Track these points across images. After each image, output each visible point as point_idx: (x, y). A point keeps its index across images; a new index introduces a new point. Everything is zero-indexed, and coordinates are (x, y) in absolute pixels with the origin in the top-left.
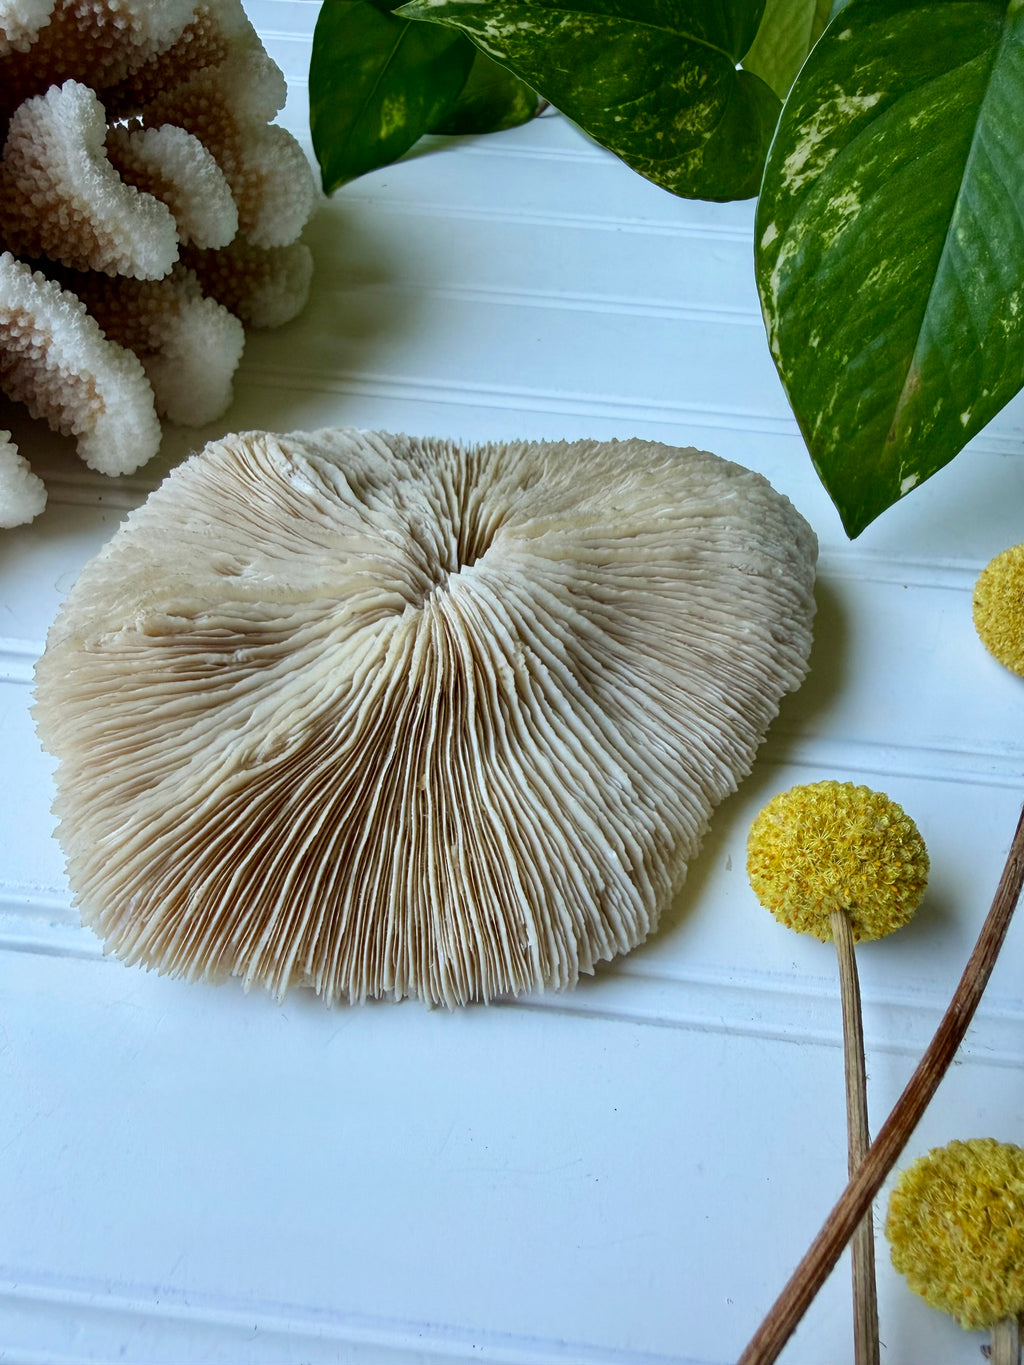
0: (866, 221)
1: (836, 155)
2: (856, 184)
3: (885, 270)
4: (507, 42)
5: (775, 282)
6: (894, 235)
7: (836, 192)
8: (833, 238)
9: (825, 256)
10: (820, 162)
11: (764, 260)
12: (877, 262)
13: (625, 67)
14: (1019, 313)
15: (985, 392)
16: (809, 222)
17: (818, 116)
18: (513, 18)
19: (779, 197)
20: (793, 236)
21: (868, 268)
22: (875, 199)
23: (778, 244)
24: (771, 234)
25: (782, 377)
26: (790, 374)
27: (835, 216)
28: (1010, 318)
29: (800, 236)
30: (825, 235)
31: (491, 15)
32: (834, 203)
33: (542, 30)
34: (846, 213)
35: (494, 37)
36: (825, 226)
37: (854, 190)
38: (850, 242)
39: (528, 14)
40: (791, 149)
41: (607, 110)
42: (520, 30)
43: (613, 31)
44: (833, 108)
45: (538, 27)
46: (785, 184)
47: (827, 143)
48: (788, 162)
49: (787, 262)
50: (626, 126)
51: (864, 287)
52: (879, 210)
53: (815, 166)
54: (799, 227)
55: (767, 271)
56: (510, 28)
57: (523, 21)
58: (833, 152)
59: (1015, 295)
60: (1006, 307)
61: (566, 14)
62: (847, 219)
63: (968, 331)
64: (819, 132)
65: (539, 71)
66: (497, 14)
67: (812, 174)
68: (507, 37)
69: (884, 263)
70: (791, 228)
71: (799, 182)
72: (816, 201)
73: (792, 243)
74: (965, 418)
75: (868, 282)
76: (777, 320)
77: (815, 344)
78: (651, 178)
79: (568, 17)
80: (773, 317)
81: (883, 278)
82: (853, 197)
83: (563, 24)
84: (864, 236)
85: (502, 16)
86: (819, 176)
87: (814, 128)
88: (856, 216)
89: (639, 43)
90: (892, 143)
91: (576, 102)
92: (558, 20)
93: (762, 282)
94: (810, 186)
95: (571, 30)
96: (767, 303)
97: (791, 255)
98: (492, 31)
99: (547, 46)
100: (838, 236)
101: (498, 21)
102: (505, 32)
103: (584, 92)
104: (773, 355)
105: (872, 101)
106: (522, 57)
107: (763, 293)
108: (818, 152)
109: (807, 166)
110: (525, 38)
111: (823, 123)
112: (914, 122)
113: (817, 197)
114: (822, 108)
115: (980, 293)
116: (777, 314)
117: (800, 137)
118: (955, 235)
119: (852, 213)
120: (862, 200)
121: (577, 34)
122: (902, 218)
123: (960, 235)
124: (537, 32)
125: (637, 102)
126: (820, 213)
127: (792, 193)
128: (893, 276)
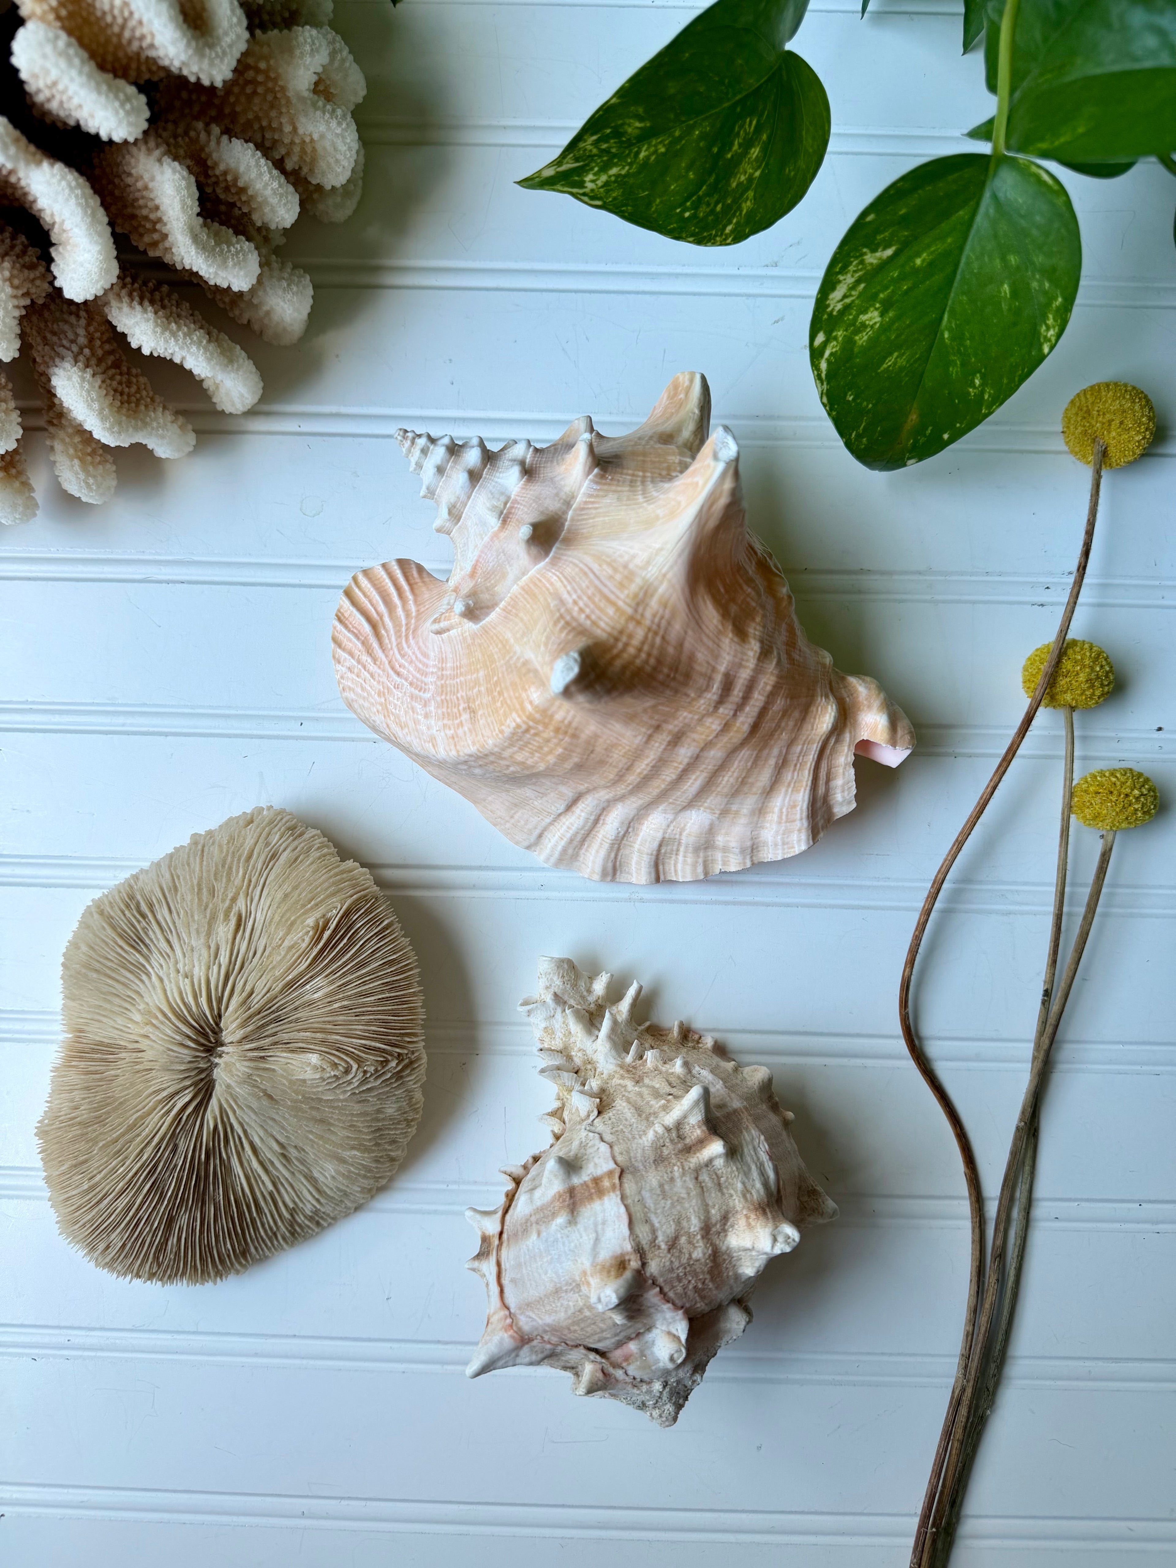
0: (884, 329)
1: (865, 288)
2: (878, 305)
3: (896, 359)
4: (602, 190)
5: (824, 365)
6: (903, 337)
7: (865, 312)
8: (862, 339)
9: (856, 350)
10: (853, 293)
11: (816, 354)
12: (891, 354)
13: (689, 168)
14: (980, 386)
15: (958, 425)
16: (846, 330)
17: (852, 268)
18: (604, 169)
19: (825, 316)
20: (836, 338)
21: (885, 358)
22: (891, 314)
23: (825, 344)
24: (820, 338)
25: (829, 414)
26: (834, 413)
27: (864, 326)
28: (974, 387)
29: (840, 339)
30: (857, 338)
31: (587, 172)
32: (863, 318)
33: (627, 168)
34: (871, 323)
35: (592, 190)
36: (858, 331)
37: (876, 309)
38: (873, 342)
39: (616, 160)
40: (833, 289)
41: (678, 211)
42: (610, 177)
43: (680, 138)
44: (862, 262)
45: (623, 168)
46: (829, 309)
47: (858, 282)
48: (831, 296)
49: (831, 354)
50: (694, 216)
51: (882, 369)
52: (893, 321)
53: (851, 295)
54: (840, 334)
55: (818, 360)
56: (604, 178)
57: (611, 168)
58: (862, 286)
59: (978, 375)
60: (973, 382)
61: (643, 145)
62: (872, 327)
63: (949, 393)
64: (852, 276)
65: (626, 205)
66: (592, 169)
67: (848, 301)
68: (602, 187)
69: (896, 354)
70: (834, 334)
71: (839, 306)
72: (851, 317)
73: (835, 343)
74: (946, 436)
75: (885, 366)
76: (825, 386)
77: (851, 398)
78: (714, 244)
79: (644, 148)
80: (822, 384)
81: (895, 363)
82: (876, 314)
83: (642, 155)
84: (883, 338)
85: (596, 169)
86: (853, 301)
87: (849, 275)
88: (878, 325)
89: (702, 137)
90: (902, 278)
91: (655, 216)
92: (637, 154)
93: (815, 365)
94: (847, 308)
95: (647, 158)
96: (819, 377)
97: (834, 350)
98: (590, 186)
99: (631, 181)
100: (865, 338)
101: (595, 174)
102: (600, 183)
103: (661, 202)
104: (823, 404)
105: (889, 252)
106: (615, 199)
107: (816, 372)
108: (853, 288)
109: (845, 296)
110: (615, 182)
111: (855, 272)
112: (918, 261)
113: (851, 314)
114: (854, 263)
115: (957, 372)
116: (825, 383)
117: (839, 282)
118: (942, 335)
119: (875, 323)
120: (882, 315)
121: (653, 158)
122: (909, 326)
123: (946, 335)
124: (623, 172)
125: (701, 193)
126: (854, 324)
127: (835, 313)
128: (902, 362)
